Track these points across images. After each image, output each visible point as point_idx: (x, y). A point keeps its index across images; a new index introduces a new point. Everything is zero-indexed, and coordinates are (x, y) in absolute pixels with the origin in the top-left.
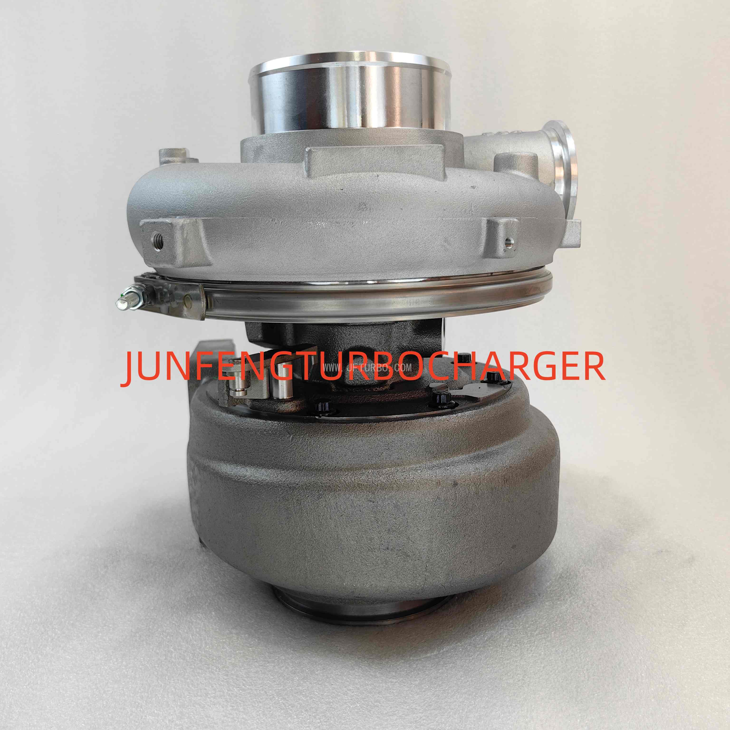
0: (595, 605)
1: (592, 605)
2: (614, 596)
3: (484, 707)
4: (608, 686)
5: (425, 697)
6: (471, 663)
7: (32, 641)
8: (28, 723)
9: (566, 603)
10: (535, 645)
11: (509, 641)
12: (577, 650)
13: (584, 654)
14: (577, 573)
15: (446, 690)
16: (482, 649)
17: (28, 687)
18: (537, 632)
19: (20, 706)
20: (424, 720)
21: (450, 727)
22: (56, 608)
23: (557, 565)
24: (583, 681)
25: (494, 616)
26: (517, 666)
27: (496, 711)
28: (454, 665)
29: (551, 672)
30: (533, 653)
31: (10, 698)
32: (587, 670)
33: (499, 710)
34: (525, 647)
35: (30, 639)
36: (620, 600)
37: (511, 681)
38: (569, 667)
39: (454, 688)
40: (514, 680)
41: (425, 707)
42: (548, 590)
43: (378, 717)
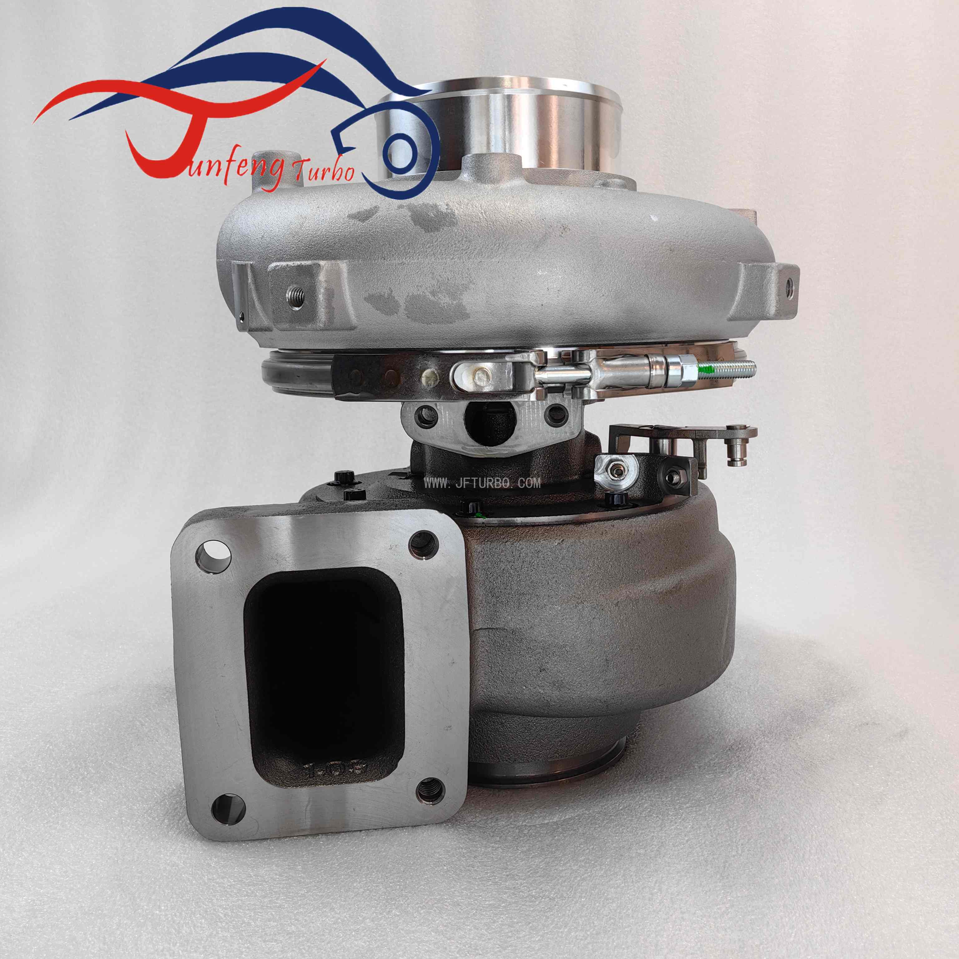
0: (767, 778)
1: (764, 778)
2: (793, 770)
3: (603, 875)
4: (765, 862)
5: (531, 863)
6: (596, 831)
7: (58, 776)
8: (40, 864)
9: (731, 776)
10: (683, 817)
11: (650, 812)
12: (734, 823)
13: (742, 828)
14: (752, 745)
15: (559, 857)
16: (613, 817)
17: (46, 826)
18: (688, 805)
19: (34, 844)
20: (524, 886)
21: (556, 895)
22: (93, 744)
23: (728, 737)
24: (734, 856)
25: (638, 787)
26: (653, 836)
27: (616, 880)
28: (574, 832)
29: (696, 845)
30: (678, 825)
31: (23, 833)
32: (742, 845)
33: (620, 879)
34: (668, 819)
35: (56, 775)
36: (800, 773)
37: (642, 851)
38: (719, 841)
39: (569, 856)
40: (646, 851)
41: (529, 874)
42: (712, 762)
43: (468, 882)
